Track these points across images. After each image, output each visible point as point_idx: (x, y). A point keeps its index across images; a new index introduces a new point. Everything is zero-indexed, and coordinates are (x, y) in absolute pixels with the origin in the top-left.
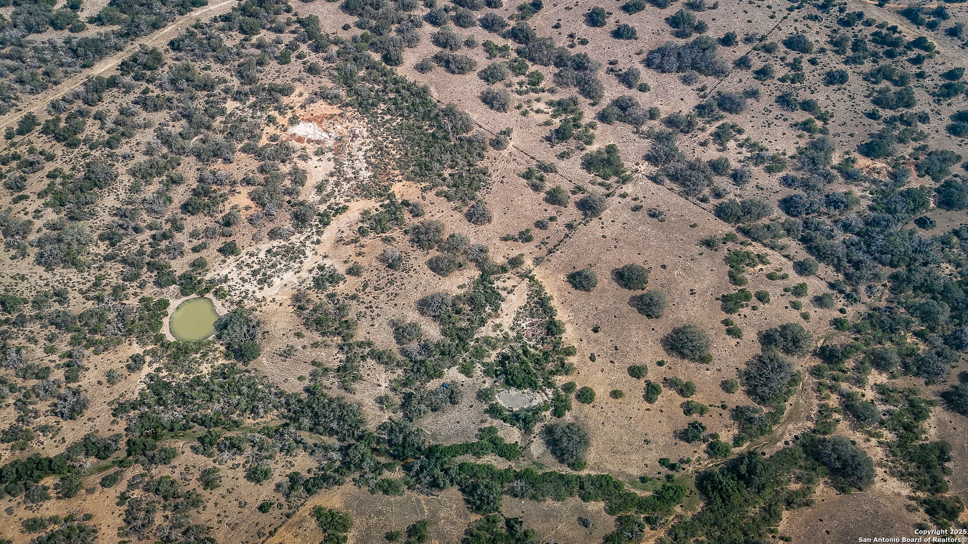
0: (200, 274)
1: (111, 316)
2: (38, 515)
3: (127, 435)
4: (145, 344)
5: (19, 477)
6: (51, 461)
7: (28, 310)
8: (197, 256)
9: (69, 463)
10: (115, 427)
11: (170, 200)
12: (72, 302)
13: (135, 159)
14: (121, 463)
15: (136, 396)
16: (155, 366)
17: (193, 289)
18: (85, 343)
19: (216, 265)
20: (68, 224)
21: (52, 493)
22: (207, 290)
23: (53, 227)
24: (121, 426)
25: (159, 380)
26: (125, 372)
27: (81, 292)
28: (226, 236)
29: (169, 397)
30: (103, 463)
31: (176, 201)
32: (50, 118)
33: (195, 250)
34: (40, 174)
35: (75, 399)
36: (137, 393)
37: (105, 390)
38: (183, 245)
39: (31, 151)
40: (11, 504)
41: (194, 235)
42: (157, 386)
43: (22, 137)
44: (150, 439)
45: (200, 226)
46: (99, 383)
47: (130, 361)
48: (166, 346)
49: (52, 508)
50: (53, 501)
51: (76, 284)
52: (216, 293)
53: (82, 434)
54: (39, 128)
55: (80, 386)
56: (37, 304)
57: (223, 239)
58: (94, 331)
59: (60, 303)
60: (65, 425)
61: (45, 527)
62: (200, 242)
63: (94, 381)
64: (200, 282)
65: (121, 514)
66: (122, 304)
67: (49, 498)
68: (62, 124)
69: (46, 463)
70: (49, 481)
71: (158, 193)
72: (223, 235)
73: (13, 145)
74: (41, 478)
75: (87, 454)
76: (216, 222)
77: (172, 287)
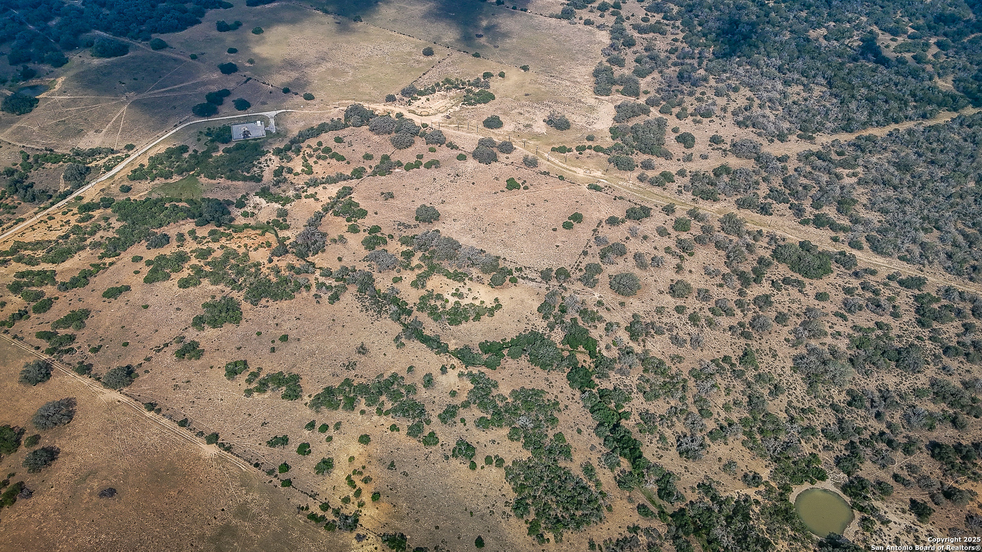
0: (874, 494)
1: (783, 437)
2: (597, 469)
3: (687, 505)
4: (774, 479)
5: (618, 441)
6: (640, 456)
7: (750, 375)
8: (891, 481)
9: (645, 471)
10: (689, 492)
11: (931, 428)
12: (777, 402)
13: (950, 378)
14: (662, 513)
15: (724, 495)
16: (759, 498)
17: (854, 495)
18: (747, 430)
19: (895, 505)
20: (844, 361)
21: (617, 470)
22: (862, 509)
23: (833, 352)
24: (691, 496)
25: (748, 508)
26: (740, 475)
27: (790, 403)
28: (933, 500)
29: (738, 524)
30: (656, 498)
31: (935, 434)
32: (934, 294)
33: (896, 477)
34: (874, 316)
35: (697, 448)
36: (727, 494)
37: (716, 468)
38: (893, 462)
39: (890, 299)
40: (598, 447)
41: (911, 468)
42: (741, 509)
43: (897, 285)
44: (692, 527)
45: (925, 469)
46: (720, 459)
47: (751, 475)
48: (783, 498)
49: (606, 477)
50: (611, 475)
51: (794, 396)
52: (864, 520)
53: (671, 468)
54: (917, 292)
55: (709, 446)
56: (759, 378)
57: (927, 499)
58: (761, 431)
59: (771, 393)
60: (673, 452)
61: (590, 480)
62: (909, 478)
63: (720, 454)
64: (865, 498)
65: (621, 534)
66: (799, 441)
67: (612, 471)
68: (935, 306)
69: (637, 453)
70: (625, 464)
71: (931, 414)
72: (932, 496)
73: (885, 284)
74: (625, 456)
75: (657, 481)
76: (941, 483)
77: (842, 475)
